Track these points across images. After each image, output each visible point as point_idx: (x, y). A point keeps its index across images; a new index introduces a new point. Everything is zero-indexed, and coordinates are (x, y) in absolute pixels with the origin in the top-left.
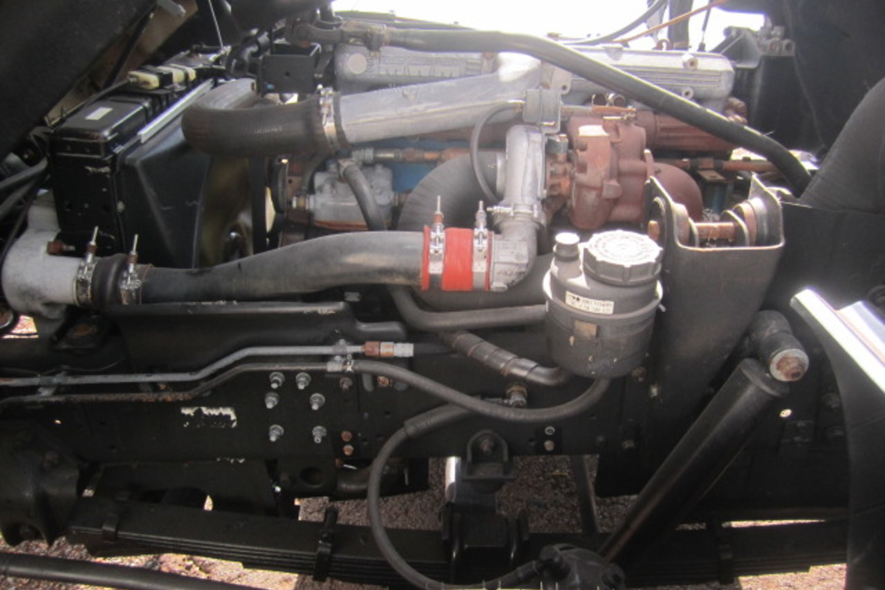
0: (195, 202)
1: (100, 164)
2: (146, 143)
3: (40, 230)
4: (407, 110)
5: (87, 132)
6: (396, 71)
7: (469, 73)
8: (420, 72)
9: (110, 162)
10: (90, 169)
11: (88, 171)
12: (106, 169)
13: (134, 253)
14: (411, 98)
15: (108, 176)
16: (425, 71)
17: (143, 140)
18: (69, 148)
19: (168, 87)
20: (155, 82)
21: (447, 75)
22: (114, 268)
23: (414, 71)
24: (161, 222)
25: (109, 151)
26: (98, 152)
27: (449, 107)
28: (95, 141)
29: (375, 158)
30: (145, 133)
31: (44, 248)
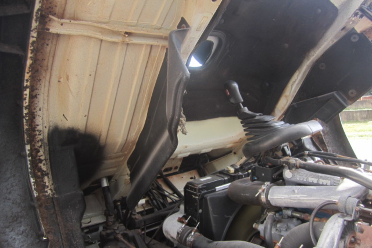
0: (230, 216)
1: (196, 195)
2: (218, 191)
3: (181, 213)
4: (293, 196)
5: (194, 184)
6: (303, 179)
7: (335, 184)
8: (313, 181)
9: (198, 195)
10: (193, 196)
11: (192, 197)
12: (197, 197)
13: (196, 228)
14: (296, 191)
15: (197, 200)
16: (315, 181)
17: (217, 190)
18: (189, 188)
19: (237, 173)
20: (232, 171)
21: (325, 184)
22: (189, 231)
23: (311, 180)
24: (212, 220)
25: (199, 191)
26: (195, 191)
27: (310, 198)
28: (196, 188)
29: (292, 215)
30: (218, 188)
31: (177, 219)
